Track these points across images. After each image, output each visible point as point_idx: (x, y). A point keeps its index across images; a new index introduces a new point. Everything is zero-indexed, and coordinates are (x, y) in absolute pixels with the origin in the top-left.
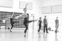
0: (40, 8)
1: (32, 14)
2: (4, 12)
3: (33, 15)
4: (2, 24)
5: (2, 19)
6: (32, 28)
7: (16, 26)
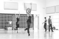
0: (44, 8)
1: (37, 14)
2: (10, 14)
3: (38, 16)
4: (9, 26)
5: (9, 21)
6: (37, 28)
7: (22, 26)
